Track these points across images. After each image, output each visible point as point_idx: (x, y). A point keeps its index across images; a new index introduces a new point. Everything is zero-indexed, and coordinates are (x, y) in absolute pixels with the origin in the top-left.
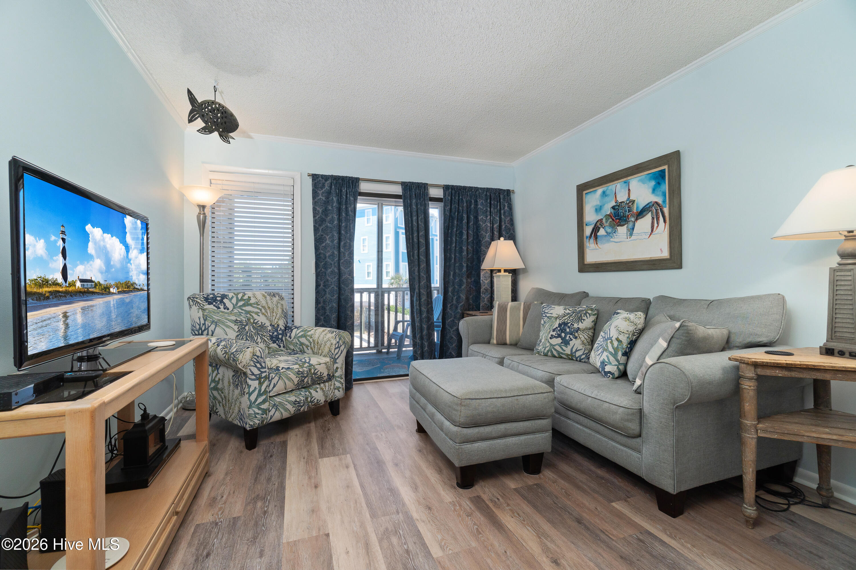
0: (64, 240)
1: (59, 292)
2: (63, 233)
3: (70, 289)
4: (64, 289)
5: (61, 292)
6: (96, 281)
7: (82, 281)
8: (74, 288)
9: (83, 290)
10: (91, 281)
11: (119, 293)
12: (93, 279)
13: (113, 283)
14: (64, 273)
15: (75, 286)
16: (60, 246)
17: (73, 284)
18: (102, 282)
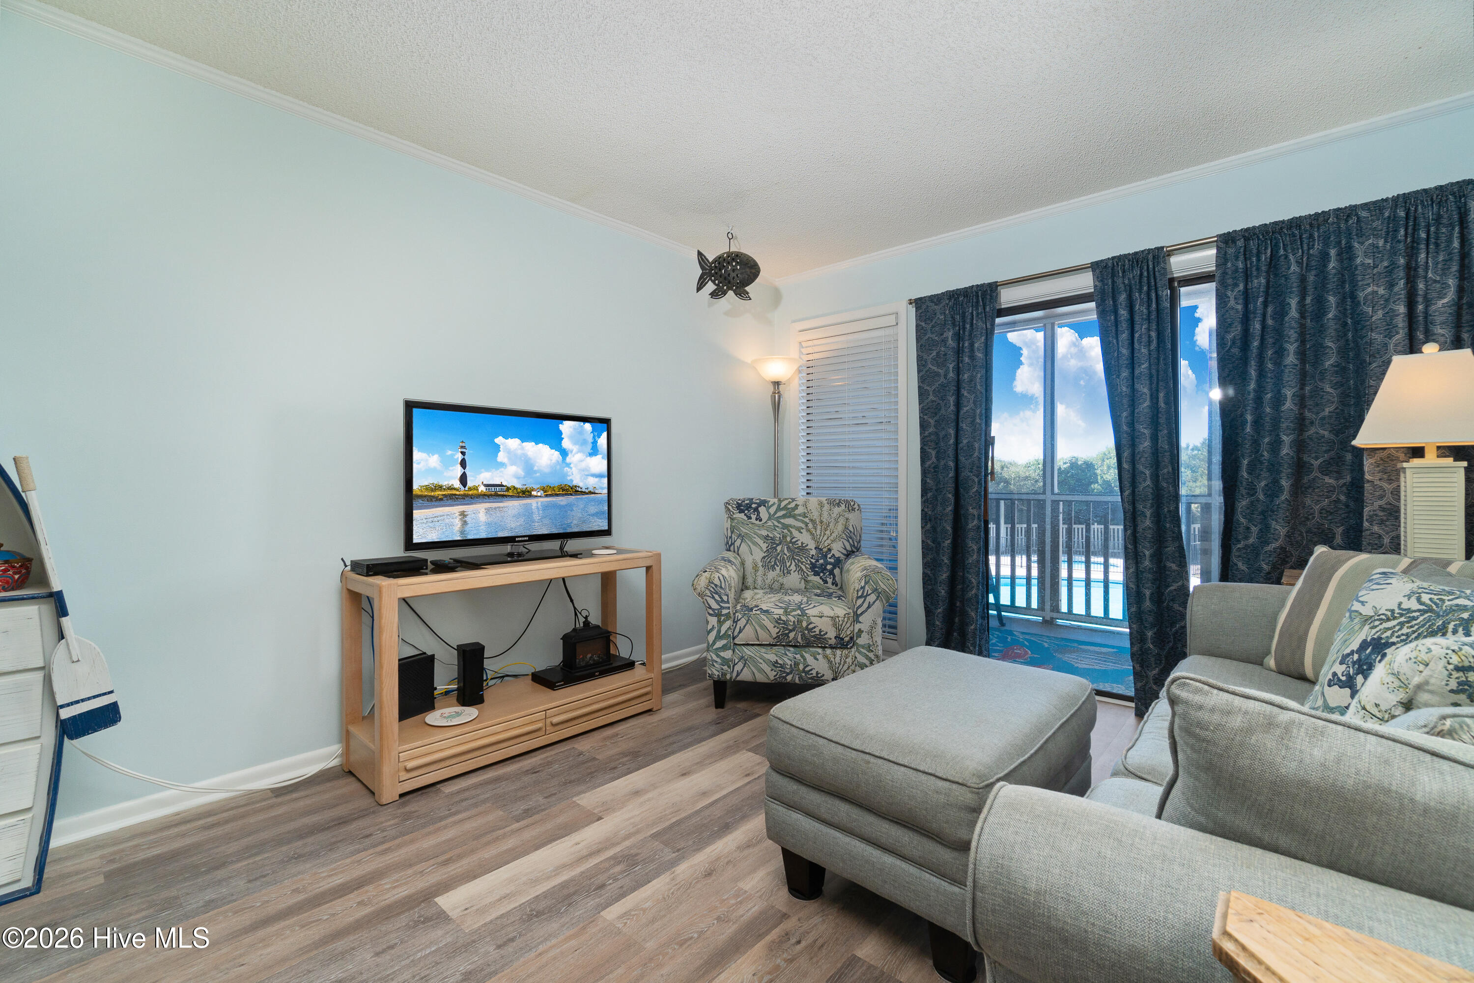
0: (463, 453)
1: (455, 495)
2: (462, 447)
3: (470, 493)
4: (462, 493)
5: (459, 495)
6: (509, 486)
7: (486, 485)
8: (475, 492)
9: (488, 493)
10: (501, 485)
11: (547, 496)
12: (504, 484)
13: (535, 487)
14: (463, 479)
15: (478, 490)
16: (458, 458)
17: (476, 488)
18: (517, 486)
